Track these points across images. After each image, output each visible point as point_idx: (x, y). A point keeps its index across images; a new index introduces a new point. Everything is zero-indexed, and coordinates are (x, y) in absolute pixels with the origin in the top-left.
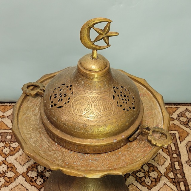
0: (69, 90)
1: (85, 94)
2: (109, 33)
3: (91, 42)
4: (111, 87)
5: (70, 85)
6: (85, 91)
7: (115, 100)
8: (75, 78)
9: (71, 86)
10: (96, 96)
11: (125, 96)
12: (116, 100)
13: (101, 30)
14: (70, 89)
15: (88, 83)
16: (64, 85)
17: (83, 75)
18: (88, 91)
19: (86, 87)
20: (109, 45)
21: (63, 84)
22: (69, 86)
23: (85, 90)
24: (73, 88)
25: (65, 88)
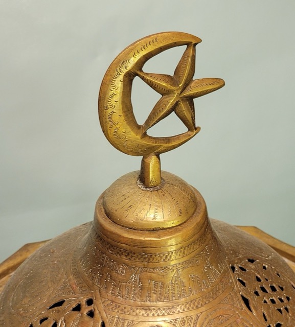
0: (87, 318)
1: (151, 319)
2: (192, 84)
3: (139, 127)
4: (225, 272)
5: (84, 301)
6: (147, 308)
7: (254, 311)
8: (94, 271)
9: (90, 302)
10: (193, 314)
11: (273, 289)
12: (256, 310)
13: (167, 79)
14: (91, 314)
15: (153, 275)
16: (60, 304)
17: (129, 254)
18: (160, 304)
19: (149, 290)
20: (196, 129)
21: (57, 300)
22: (84, 303)
23: (148, 303)
24: (99, 307)
25: (69, 316)
